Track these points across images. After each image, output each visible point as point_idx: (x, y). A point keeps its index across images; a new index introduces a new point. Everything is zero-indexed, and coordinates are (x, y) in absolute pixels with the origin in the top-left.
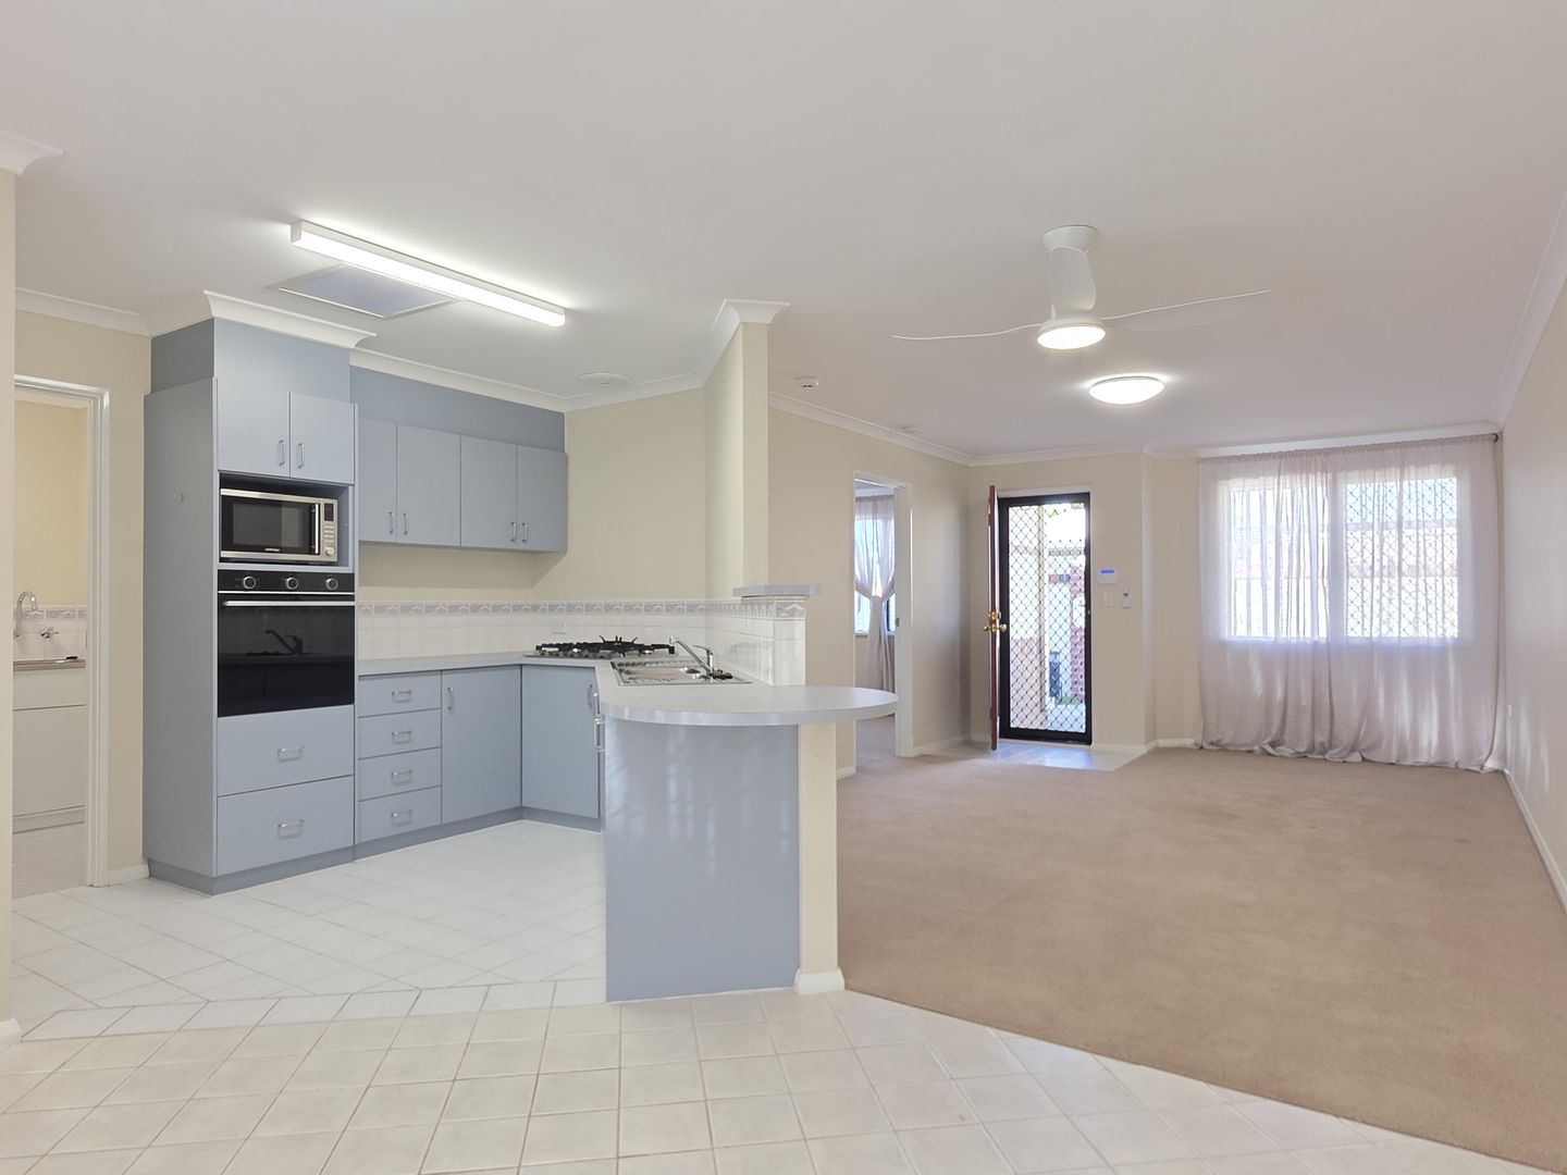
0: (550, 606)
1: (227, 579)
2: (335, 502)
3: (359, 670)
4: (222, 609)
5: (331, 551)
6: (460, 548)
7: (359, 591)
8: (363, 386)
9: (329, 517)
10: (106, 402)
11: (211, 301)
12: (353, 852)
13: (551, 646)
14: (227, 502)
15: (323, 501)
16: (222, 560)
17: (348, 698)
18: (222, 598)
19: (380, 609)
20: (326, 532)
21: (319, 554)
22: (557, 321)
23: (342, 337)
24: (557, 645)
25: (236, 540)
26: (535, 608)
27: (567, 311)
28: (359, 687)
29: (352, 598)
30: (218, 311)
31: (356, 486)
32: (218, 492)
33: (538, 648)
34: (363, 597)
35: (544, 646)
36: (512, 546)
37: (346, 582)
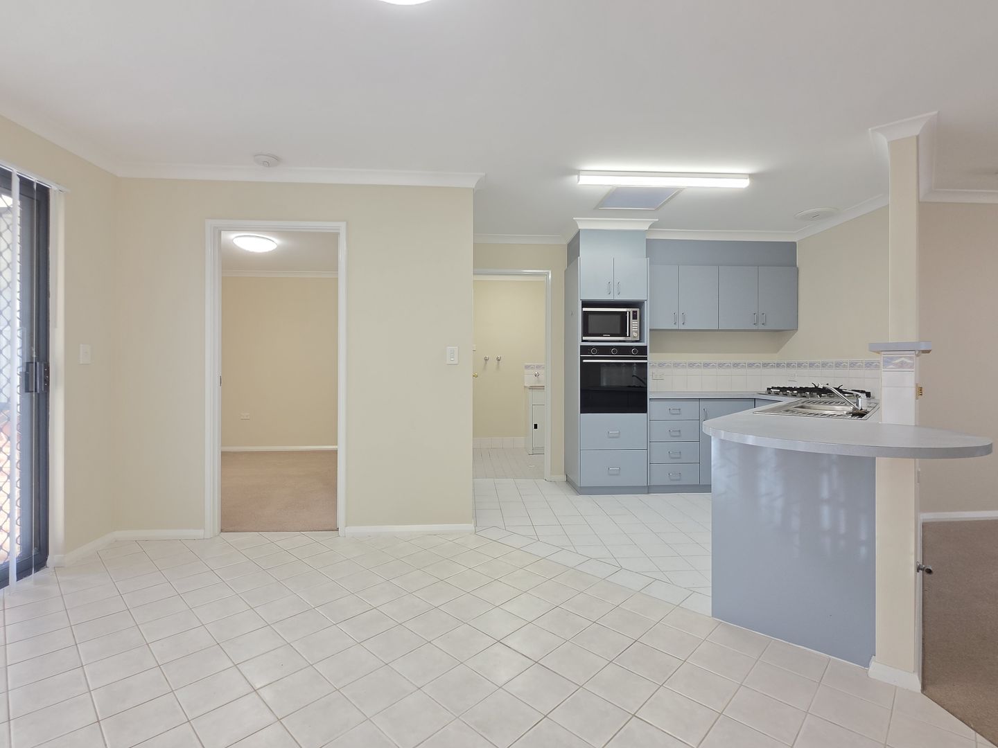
0: (788, 364)
1: (584, 350)
2: (638, 310)
3: (649, 396)
4: (582, 363)
5: (635, 334)
6: (718, 330)
7: (649, 355)
8: (652, 247)
9: (635, 317)
10: (550, 277)
11: (577, 222)
12: (648, 489)
13: (775, 388)
14: (585, 314)
15: (631, 310)
16: (583, 341)
17: (644, 411)
18: (582, 359)
19: (661, 365)
20: (634, 325)
21: (629, 336)
22: (744, 183)
23: (642, 225)
24: (778, 388)
25: (590, 332)
26: (778, 365)
27: (751, 176)
28: (650, 405)
29: (646, 359)
30: (581, 226)
31: (648, 301)
32: (579, 311)
33: (769, 389)
34: (652, 358)
35: (773, 388)
36: (755, 327)
37: (643, 351)
